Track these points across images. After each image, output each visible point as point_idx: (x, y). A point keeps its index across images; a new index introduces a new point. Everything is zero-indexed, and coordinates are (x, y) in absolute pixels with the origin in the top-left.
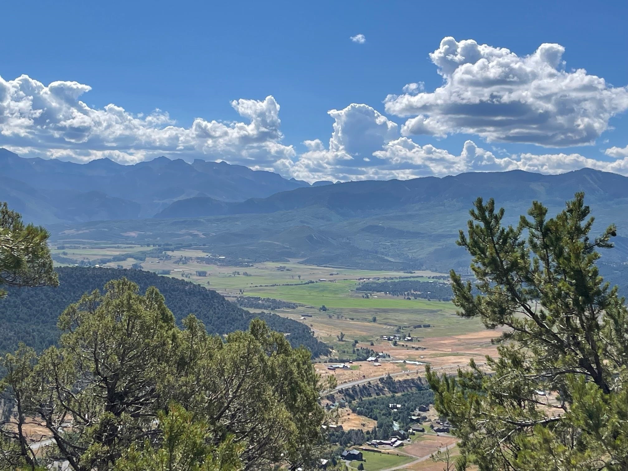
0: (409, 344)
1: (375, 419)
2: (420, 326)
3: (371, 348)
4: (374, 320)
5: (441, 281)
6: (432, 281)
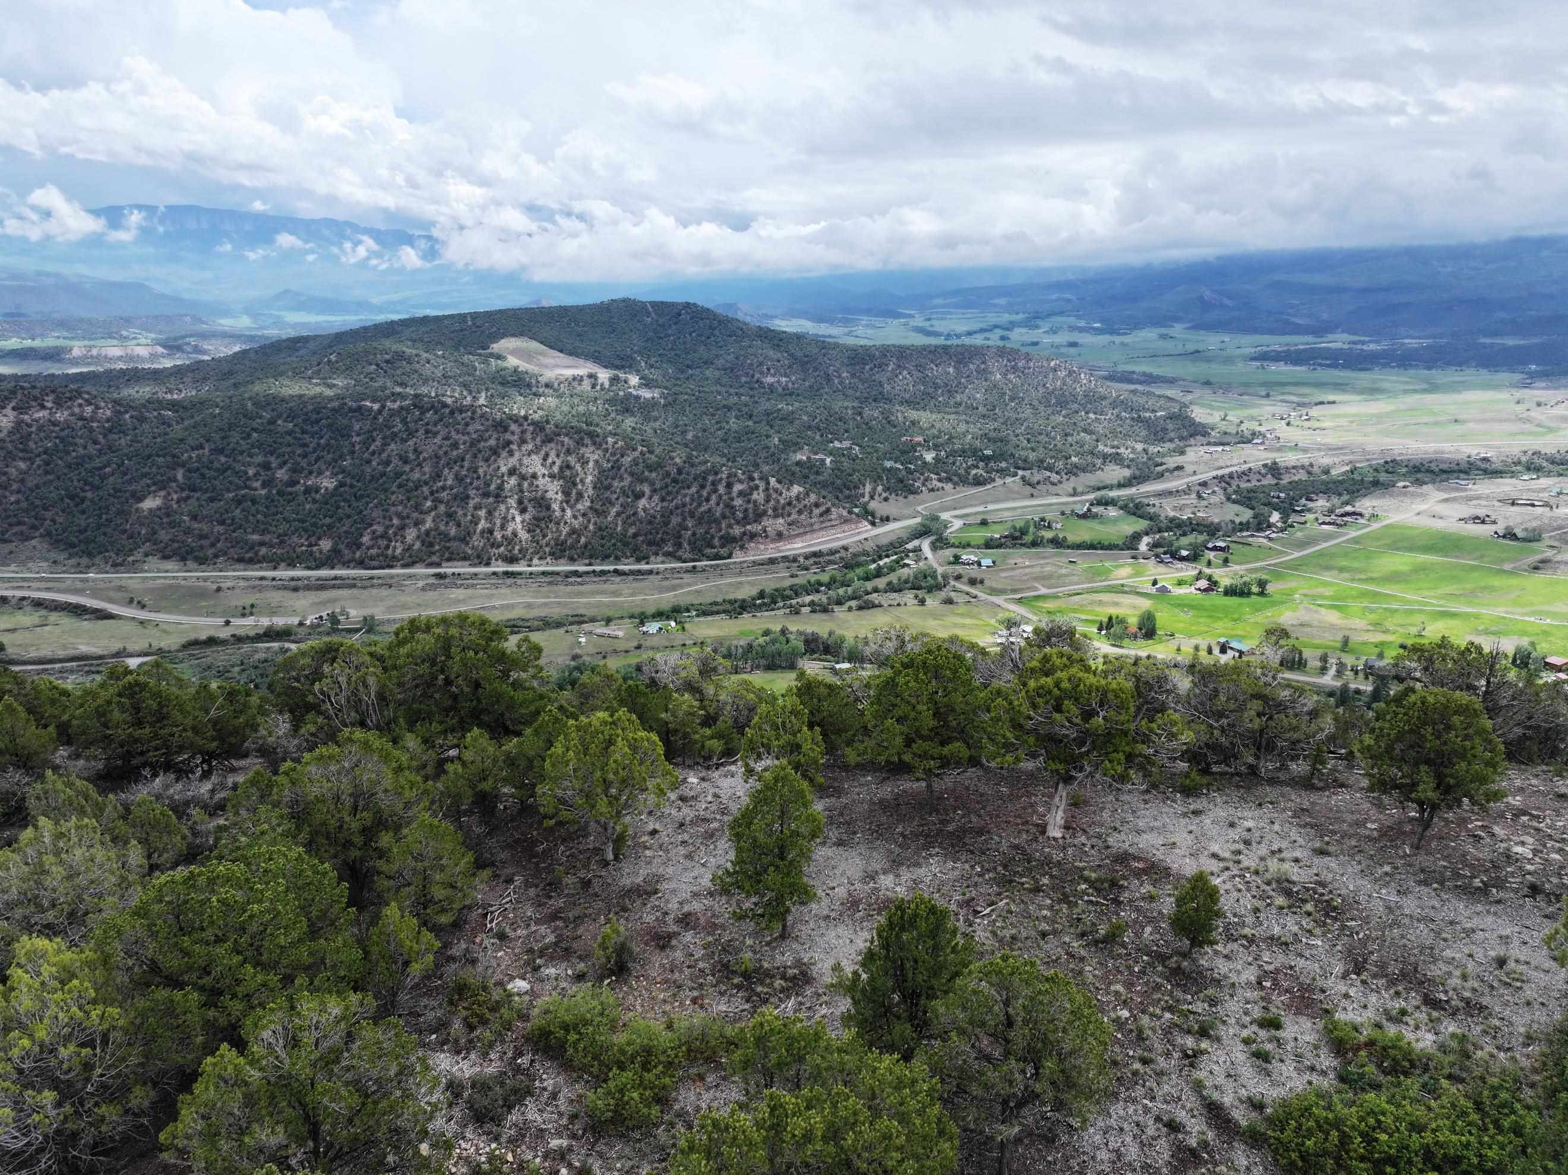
0: (1307, 424)
1: (1253, 508)
2: (1322, 403)
3: (1258, 429)
5: (1359, 347)
6: (1346, 346)
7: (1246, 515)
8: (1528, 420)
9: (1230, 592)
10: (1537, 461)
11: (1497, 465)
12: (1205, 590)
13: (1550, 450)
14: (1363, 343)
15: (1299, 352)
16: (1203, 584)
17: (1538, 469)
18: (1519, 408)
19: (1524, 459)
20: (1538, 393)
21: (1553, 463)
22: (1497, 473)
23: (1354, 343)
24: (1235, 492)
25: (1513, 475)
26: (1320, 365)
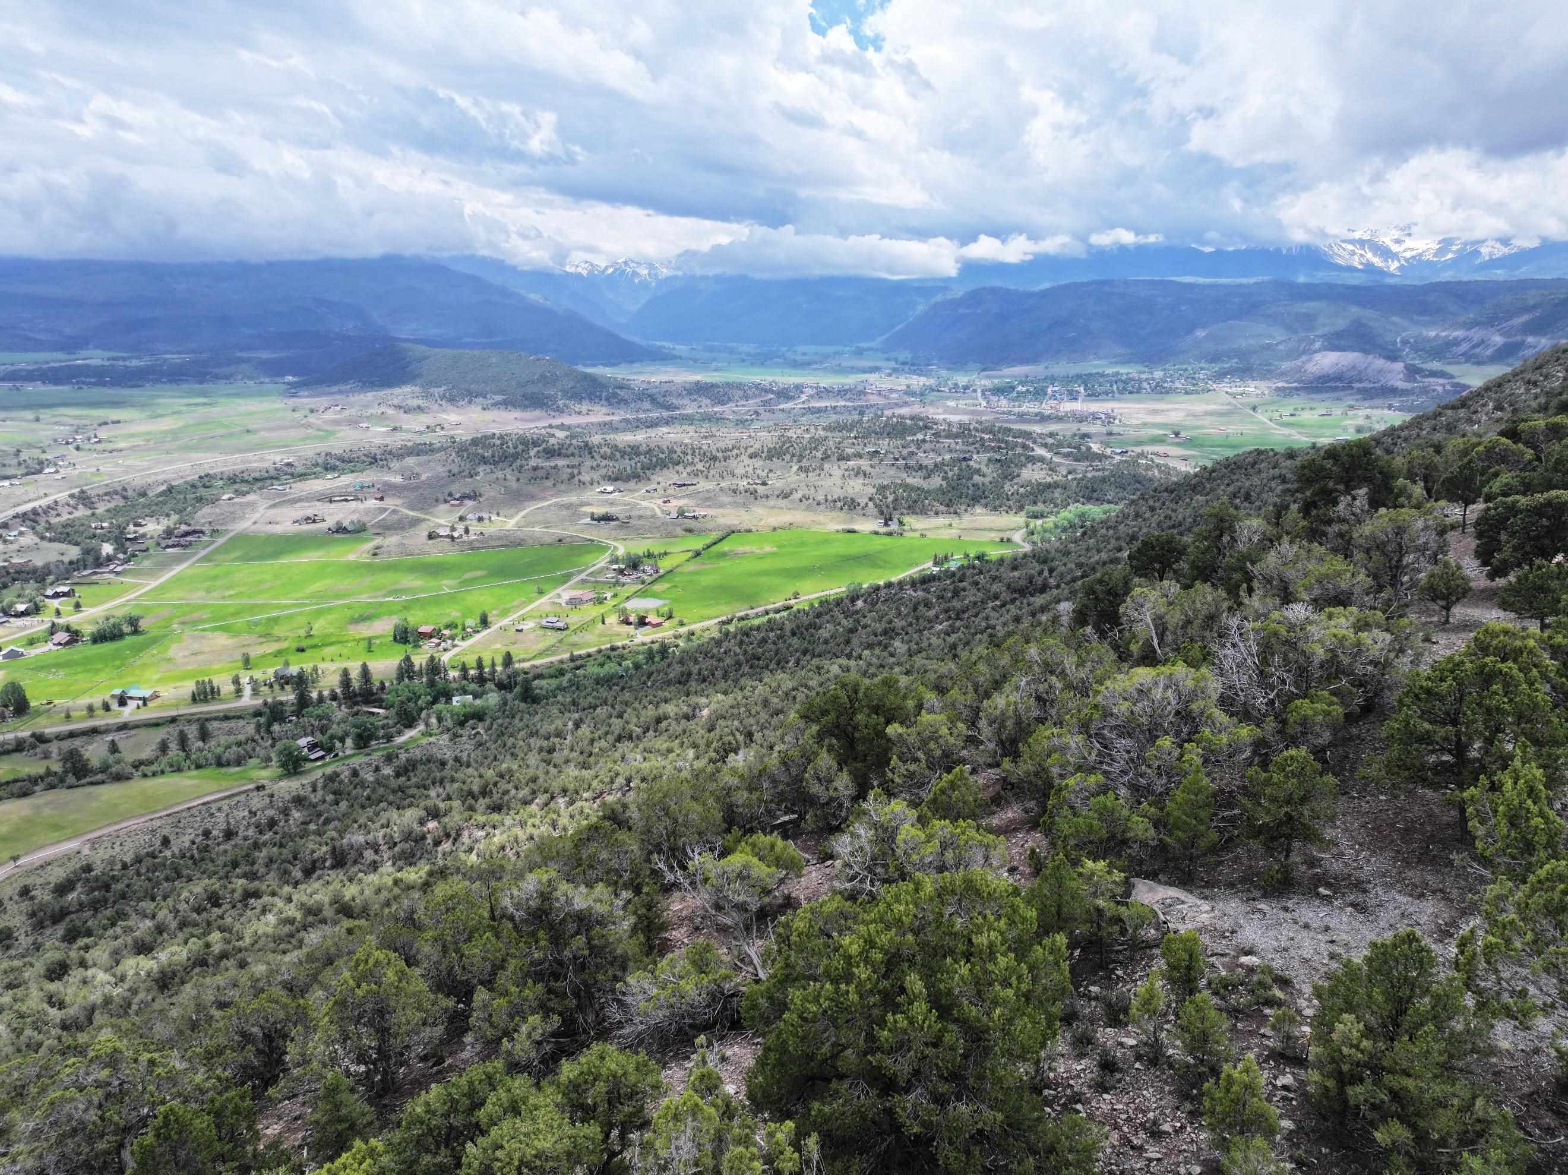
0: (99, 447)
1: (77, 544)
2: (106, 423)
3: (43, 457)
4: (37, 420)
5: (121, 363)
6: (107, 363)
7: (74, 553)
8: (309, 426)
9: (99, 638)
10: (332, 461)
11: (300, 469)
12: (67, 643)
13: (338, 451)
14: (124, 359)
15: (55, 370)
16: (62, 636)
17: (334, 469)
18: (296, 415)
19: (320, 461)
20: (306, 401)
21: (343, 461)
22: (302, 476)
23: (114, 359)
24: (47, 530)
25: (316, 476)
26: (84, 383)
